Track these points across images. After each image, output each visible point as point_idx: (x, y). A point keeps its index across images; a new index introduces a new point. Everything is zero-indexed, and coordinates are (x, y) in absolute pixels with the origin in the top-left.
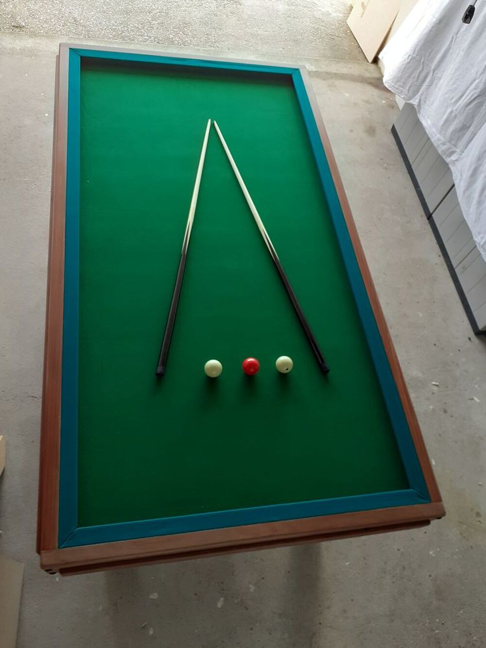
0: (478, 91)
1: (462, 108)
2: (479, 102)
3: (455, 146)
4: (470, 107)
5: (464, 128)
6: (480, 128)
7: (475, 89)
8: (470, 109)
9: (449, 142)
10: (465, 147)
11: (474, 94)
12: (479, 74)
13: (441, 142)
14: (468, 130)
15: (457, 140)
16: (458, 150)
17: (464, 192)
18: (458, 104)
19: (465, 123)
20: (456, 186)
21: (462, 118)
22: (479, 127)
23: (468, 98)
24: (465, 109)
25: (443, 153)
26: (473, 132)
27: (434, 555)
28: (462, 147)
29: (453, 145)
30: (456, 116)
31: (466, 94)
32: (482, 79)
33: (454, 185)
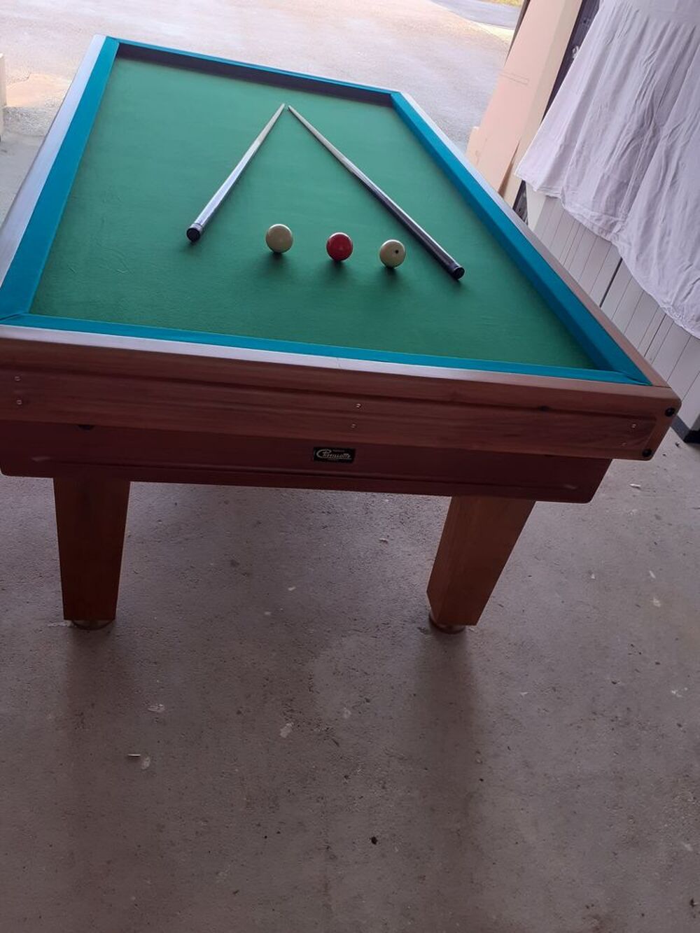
0: (631, 134)
1: (615, 164)
2: (634, 147)
3: (614, 215)
4: (625, 157)
5: (622, 186)
6: (643, 177)
7: (628, 134)
8: (625, 160)
9: (605, 214)
10: (627, 210)
11: (627, 139)
12: (628, 118)
13: (596, 218)
14: (627, 188)
15: (616, 206)
16: (620, 219)
17: (637, 258)
18: (610, 163)
19: (621, 180)
20: (624, 259)
21: (616, 177)
22: (641, 176)
23: (620, 149)
24: (618, 164)
25: (601, 230)
26: (634, 187)
27: (679, 696)
28: (623, 212)
29: (612, 215)
30: (609, 177)
31: (618, 146)
32: (633, 119)
33: (621, 260)
